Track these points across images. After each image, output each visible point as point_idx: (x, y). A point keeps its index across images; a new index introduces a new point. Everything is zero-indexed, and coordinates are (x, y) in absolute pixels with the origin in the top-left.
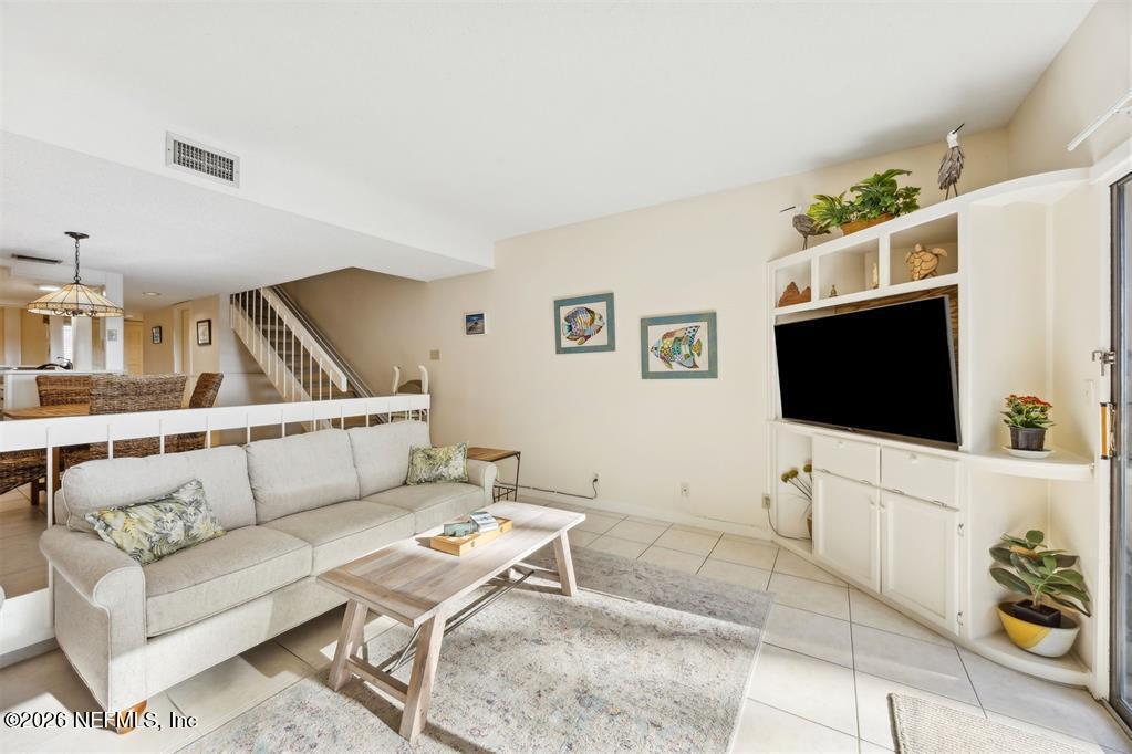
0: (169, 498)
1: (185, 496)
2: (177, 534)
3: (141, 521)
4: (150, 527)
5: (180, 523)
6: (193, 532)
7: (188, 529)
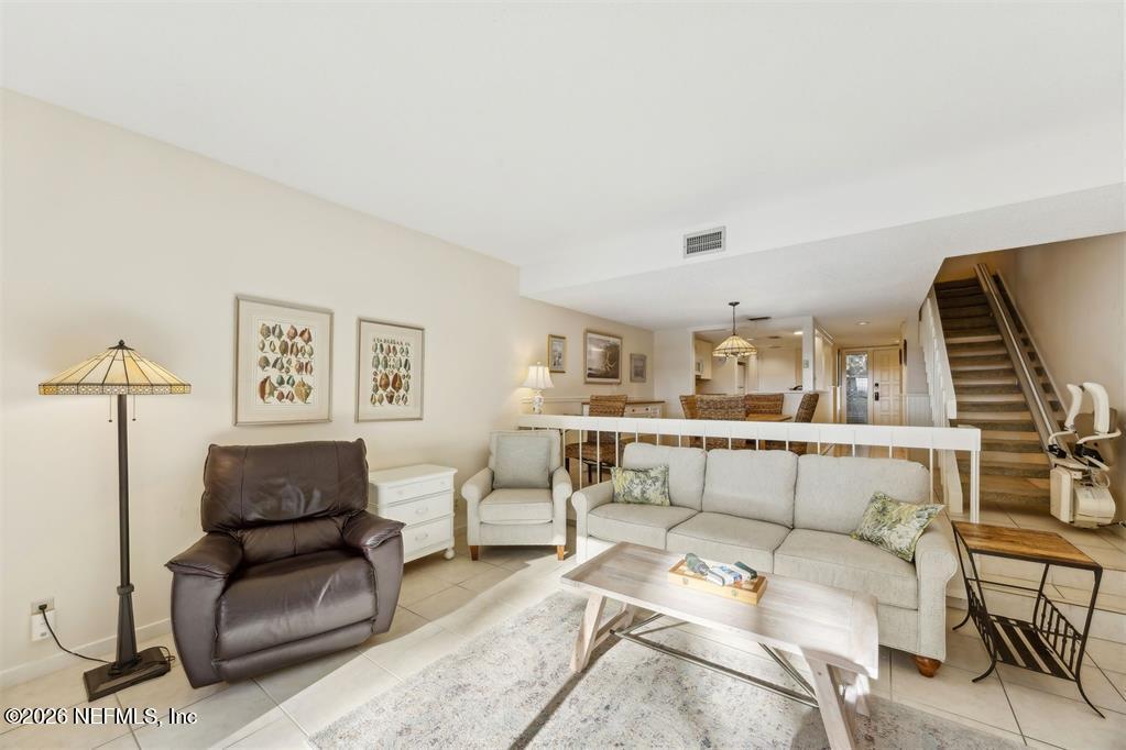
0: (645, 471)
1: (652, 474)
2: (637, 492)
3: (625, 479)
4: (626, 484)
5: (640, 487)
6: (647, 495)
7: (643, 492)
